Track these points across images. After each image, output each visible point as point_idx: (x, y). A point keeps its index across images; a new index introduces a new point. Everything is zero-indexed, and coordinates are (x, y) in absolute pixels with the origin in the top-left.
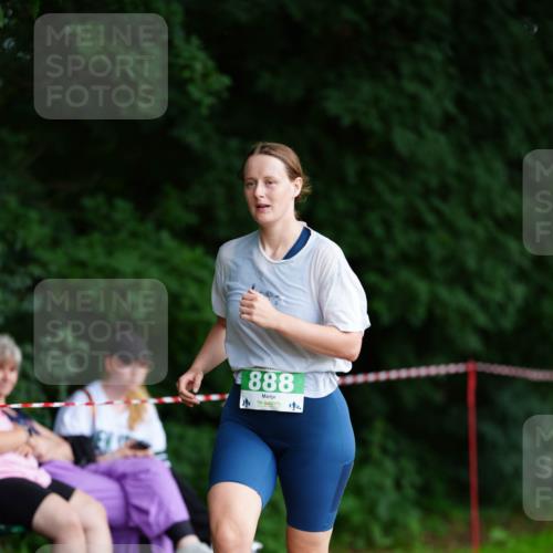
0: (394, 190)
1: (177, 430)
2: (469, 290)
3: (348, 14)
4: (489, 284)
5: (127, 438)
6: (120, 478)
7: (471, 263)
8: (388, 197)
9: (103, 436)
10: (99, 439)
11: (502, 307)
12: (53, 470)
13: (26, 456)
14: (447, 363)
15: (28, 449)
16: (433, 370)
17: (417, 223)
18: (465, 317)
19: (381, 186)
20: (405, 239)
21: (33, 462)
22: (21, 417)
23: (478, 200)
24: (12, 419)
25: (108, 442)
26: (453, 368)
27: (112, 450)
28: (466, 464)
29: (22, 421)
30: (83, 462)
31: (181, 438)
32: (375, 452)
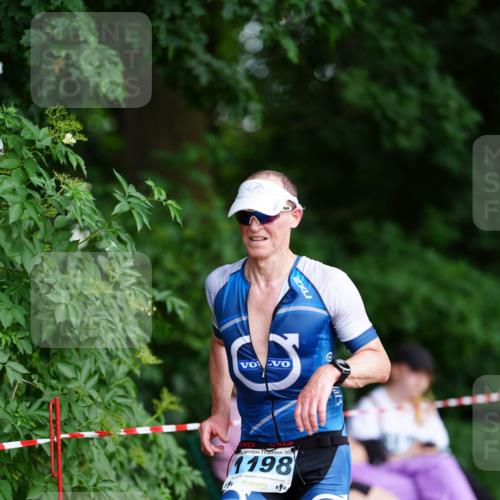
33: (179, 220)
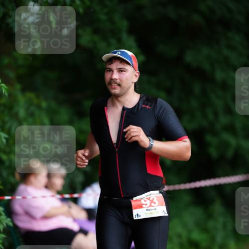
33: (6, 94)
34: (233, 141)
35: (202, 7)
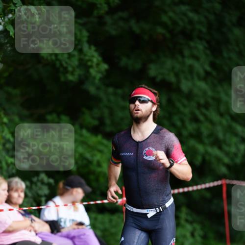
0: (184, 106)
1: (94, 215)
2: (220, 148)
3: (160, 30)
4: (229, 145)
5: (73, 220)
6: (72, 238)
7: (221, 136)
8: (182, 109)
9: (62, 220)
10: (61, 222)
11: (236, 155)
12: (42, 236)
13: (30, 231)
14: (213, 181)
15: (31, 228)
16: (207, 185)
17: (195, 120)
18: (219, 160)
19: (178, 104)
20: (191, 127)
21: (33, 233)
22: (26, 213)
23: (222, 108)
24: (23, 215)
25: (65, 222)
26: (216, 183)
27: (67, 226)
28: (224, 225)
29: (27, 216)
30: (55, 232)
31: (96, 219)
32: (183, 222)
34: (201, 148)
35: (165, 18)
